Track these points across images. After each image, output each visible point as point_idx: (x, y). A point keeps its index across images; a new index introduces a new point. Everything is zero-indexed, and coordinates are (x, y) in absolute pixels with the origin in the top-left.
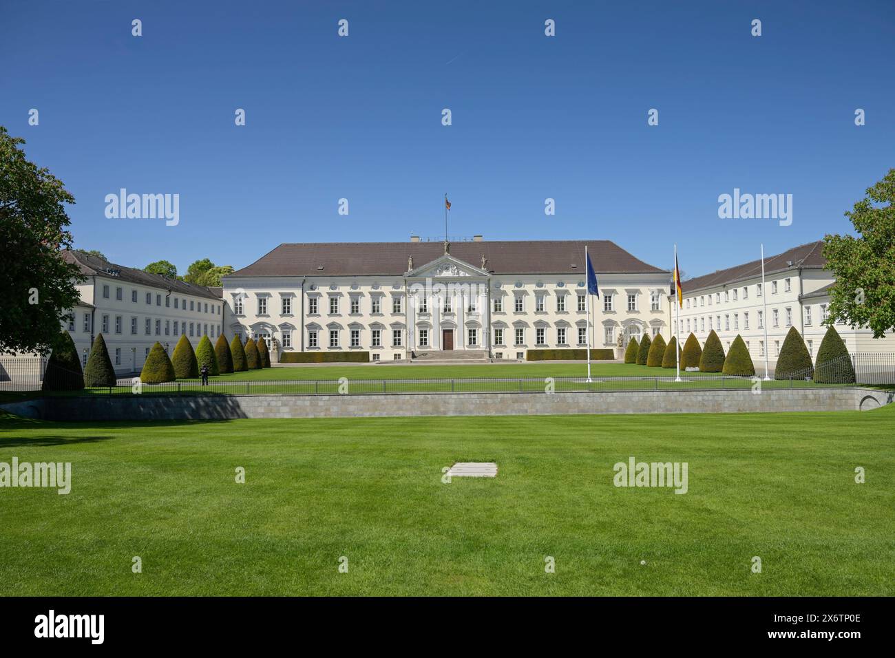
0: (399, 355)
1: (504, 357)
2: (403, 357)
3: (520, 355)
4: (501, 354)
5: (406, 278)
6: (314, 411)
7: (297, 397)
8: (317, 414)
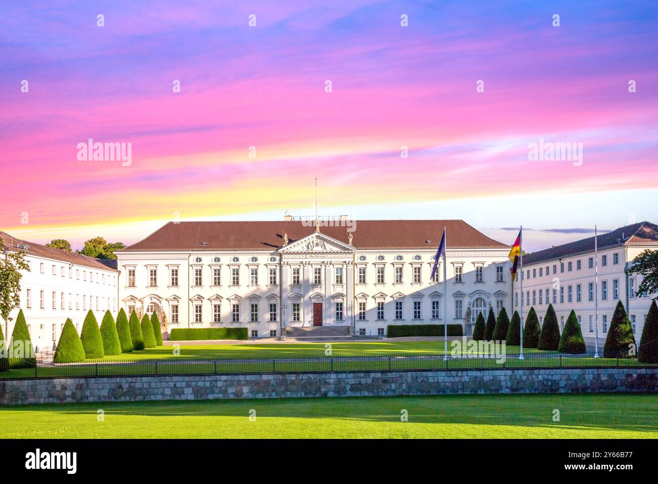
6: (213, 392)
7: (198, 377)
8: (216, 396)
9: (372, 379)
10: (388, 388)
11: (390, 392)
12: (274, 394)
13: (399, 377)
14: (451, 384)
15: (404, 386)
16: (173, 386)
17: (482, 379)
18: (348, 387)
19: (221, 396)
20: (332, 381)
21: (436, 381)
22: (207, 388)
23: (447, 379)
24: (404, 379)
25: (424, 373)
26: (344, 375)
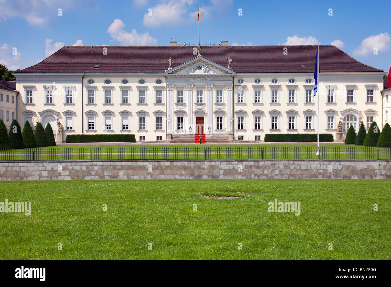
0: (161, 137)
1: (245, 139)
2: (164, 138)
3: (258, 138)
4: (242, 137)
5: (167, 75)
6: (90, 175)
7: (75, 163)
8: (92, 177)
9: (244, 166)
10: (261, 173)
11: (262, 176)
12: (149, 176)
13: (271, 164)
14: (324, 171)
15: (277, 172)
16: (50, 170)
17: (356, 168)
18: (222, 172)
19: (97, 177)
20: (206, 167)
21: (309, 168)
22: (84, 171)
23: (319, 167)
24: (277, 167)
25: (296, 163)
26: (218, 163)
